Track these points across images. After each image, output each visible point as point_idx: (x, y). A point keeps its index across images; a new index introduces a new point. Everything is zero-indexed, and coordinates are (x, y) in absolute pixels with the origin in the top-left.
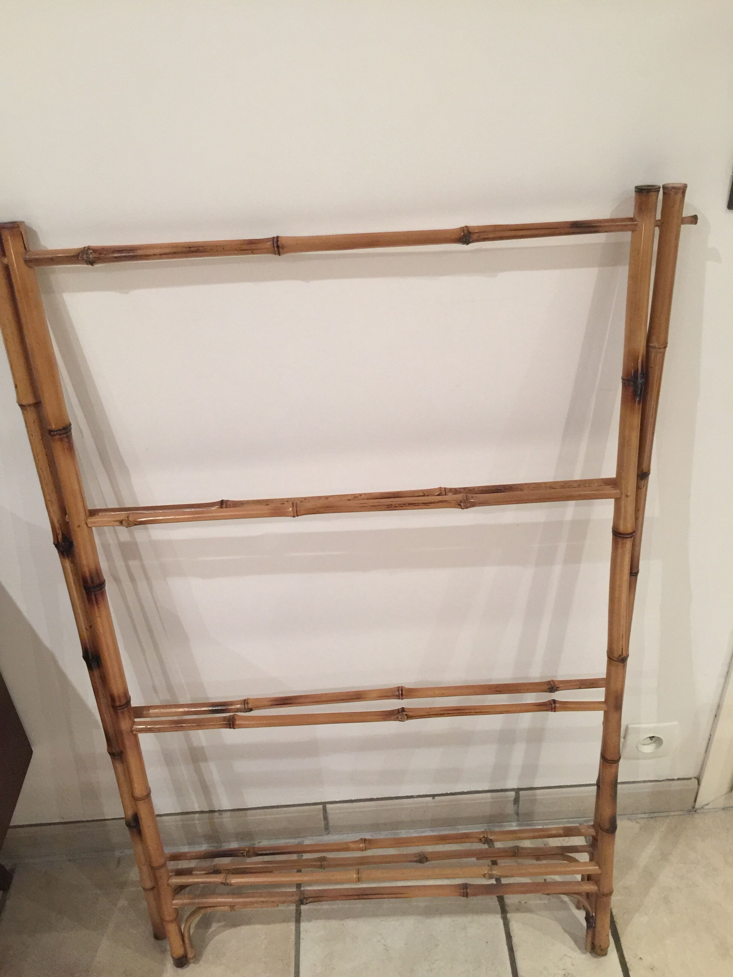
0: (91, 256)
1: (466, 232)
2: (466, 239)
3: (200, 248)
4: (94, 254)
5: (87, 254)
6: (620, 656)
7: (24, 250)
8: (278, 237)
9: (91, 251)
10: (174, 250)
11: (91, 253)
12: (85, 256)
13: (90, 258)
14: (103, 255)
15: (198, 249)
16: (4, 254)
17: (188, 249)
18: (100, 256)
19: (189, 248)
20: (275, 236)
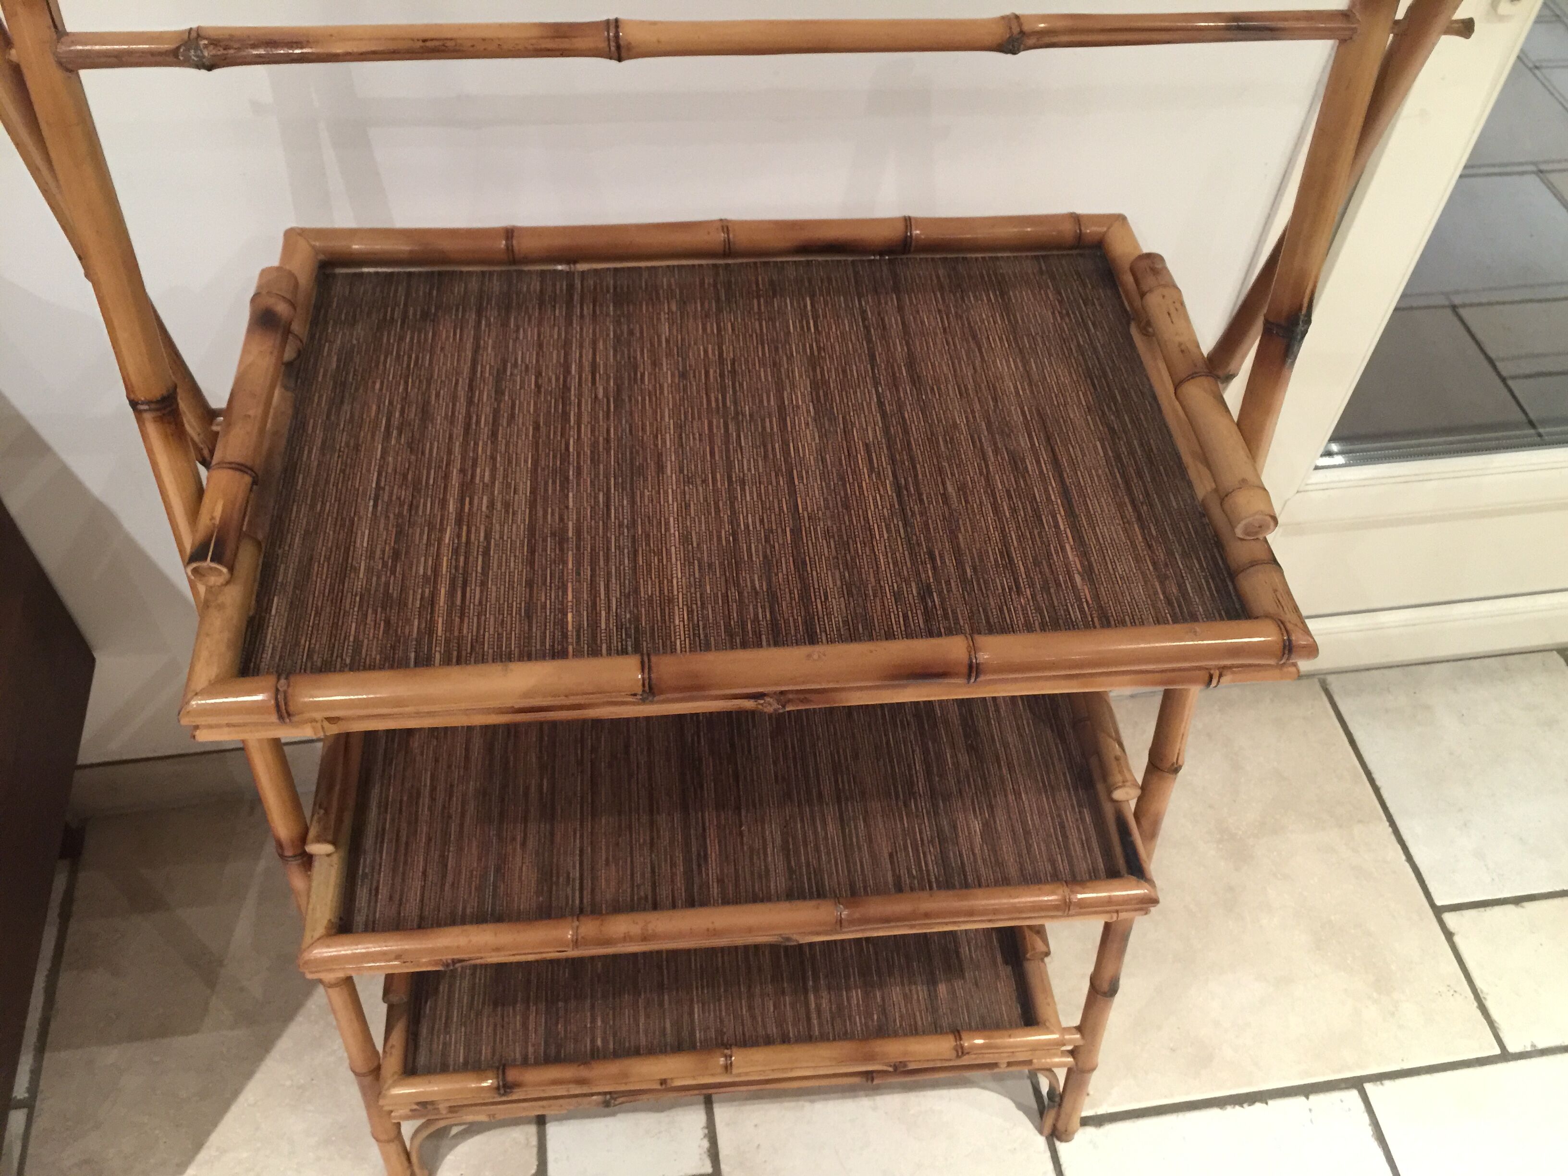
0: (206, 54)
1: (1016, 30)
2: (1013, 46)
3: (449, 44)
4: (211, 47)
5: (197, 48)
6: (1173, 764)
7: (50, 33)
8: (617, 21)
9: (206, 42)
10: (392, 46)
11: (206, 46)
12: (192, 52)
13: (204, 57)
14: (232, 51)
15: (444, 45)
16: (8, 43)
17: (421, 44)
18: (225, 52)
19: (424, 41)
20: (612, 17)
